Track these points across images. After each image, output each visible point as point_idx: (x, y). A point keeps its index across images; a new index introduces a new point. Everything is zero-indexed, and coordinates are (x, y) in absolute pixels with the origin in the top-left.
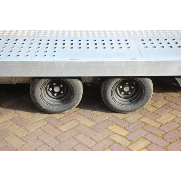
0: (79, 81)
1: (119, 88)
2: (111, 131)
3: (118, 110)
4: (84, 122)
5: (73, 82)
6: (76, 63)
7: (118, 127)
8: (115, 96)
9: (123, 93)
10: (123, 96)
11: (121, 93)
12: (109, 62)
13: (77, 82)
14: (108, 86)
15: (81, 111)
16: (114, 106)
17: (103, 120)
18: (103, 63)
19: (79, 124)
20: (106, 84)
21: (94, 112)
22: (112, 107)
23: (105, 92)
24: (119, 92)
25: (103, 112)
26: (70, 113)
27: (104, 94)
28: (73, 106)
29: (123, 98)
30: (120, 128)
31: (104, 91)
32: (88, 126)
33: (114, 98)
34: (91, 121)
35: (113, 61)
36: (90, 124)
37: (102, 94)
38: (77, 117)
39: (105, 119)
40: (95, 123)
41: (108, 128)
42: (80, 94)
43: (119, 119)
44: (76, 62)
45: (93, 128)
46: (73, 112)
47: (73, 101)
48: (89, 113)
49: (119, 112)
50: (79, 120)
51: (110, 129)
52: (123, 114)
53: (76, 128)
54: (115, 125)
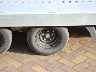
0: (8, 30)
1: (42, 35)
2: (34, 71)
4: (13, 64)
5: (2, 31)
7: (40, 67)
8: (39, 42)
9: (45, 39)
10: (45, 42)
11: (43, 40)
12: (31, 15)
13: (6, 31)
14: (32, 34)
15: (12, 54)
16: (38, 50)
17: (29, 62)
18: (26, 15)
19: (8, 65)
20: (30, 33)
21: (23, 55)
22: (36, 50)
23: (30, 39)
24: (42, 39)
25: (29, 55)
26: (2, 56)
27: (29, 40)
28: (4, 50)
29: (45, 43)
30: (42, 68)
31: (29, 38)
32: (16, 67)
33: (38, 44)
34: (19, 63)
36: (17, 65)
38: (7, 60)
39: (30, 61)
40: (22, 64)
41: (32, 68)
42: (9, 41)
43: (42, 60)
44: (3, 15)
45: (19, 68)
46: (5, 55)
47: (4, 47)
48: (18, 55)
49: (42, 54)
50: (8, 62)
51: (33, 69)
52: (46, 56)
53: (5, 69)
54: (38, 66)
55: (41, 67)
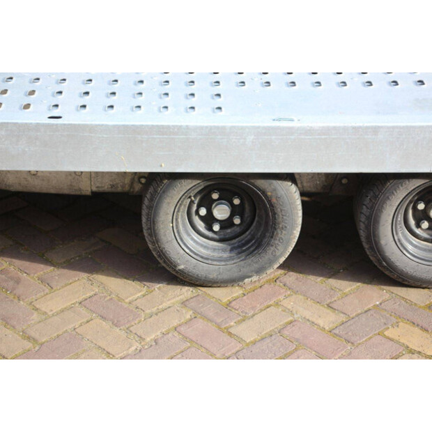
0: (293, 188)
1: (415, 208)
2: (398, 342)
3: (412, 278)
4: (307, 314)
5: (275, 190)
6: (291, 131)
7: (417, 330)
8: (402, 233)
9: (425, 225)
10: (425, 235)
11: (418, 226)
12: (393, 127)
13: (287, 190)
14: (384, 202)
15: (292, 277)
16: (398, 264)
17: (366, 309)
18: (375, 130)
19: (291, 318)
20: (376, 197)
21: (333, 282)
22: (391, 267)
23: (373, 222)
24: (412, 222)
25: (359, 284)
26: (258, 284)
27: (368, 227)
28: (271, 263)
29: (426, 240)
30: (425, 334)
31: (369, 218)
32: (322, 325)
33: (399, 240)
34: (329, 311)
35: (407, 127)
36: (327, 319)
37: (362, 226)
38: (281, 298)
39: (370, 306)
40: (343, 318)
41: (386, 333)
42: (293, 228)
43: (415, 304)
44: (290, 128)
45: (337, 331)
46: (269, 281)
47: (272, 248)
48: (317, 284)
49: (412, 282)
50: (289, 307)
51: (391, 336)
52: (426, 290)
53: (286, 332)
54: (408, 326)
55: (421, 332)
